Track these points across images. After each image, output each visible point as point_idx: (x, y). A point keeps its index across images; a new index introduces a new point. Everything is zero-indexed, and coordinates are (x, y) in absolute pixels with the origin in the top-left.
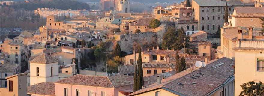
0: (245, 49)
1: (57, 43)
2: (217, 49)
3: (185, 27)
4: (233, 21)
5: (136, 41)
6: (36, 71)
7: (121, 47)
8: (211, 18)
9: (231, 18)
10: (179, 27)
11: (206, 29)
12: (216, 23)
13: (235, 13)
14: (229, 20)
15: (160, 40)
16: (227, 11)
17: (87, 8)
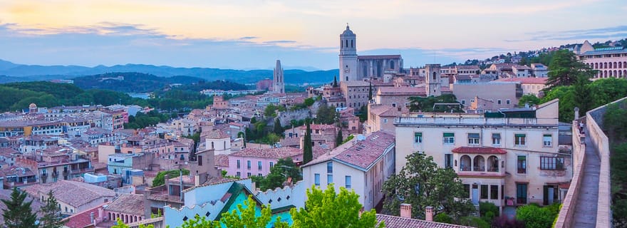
0: (404, 125)
1: (225, 120)
2: (364, 124)
3: (335, 104)
4: (378, 100)
5: (294, 117)
6: (211, 145)
7: (281, 123)
8: (353, 97)
9: (375, 95)
10: (330, 104)
11: (353, 106)
12: (362, 101)
13: (379, 93)
14: (373, 98)
15: (315, 116)
16: (371, 90)
17: (245, 88)
